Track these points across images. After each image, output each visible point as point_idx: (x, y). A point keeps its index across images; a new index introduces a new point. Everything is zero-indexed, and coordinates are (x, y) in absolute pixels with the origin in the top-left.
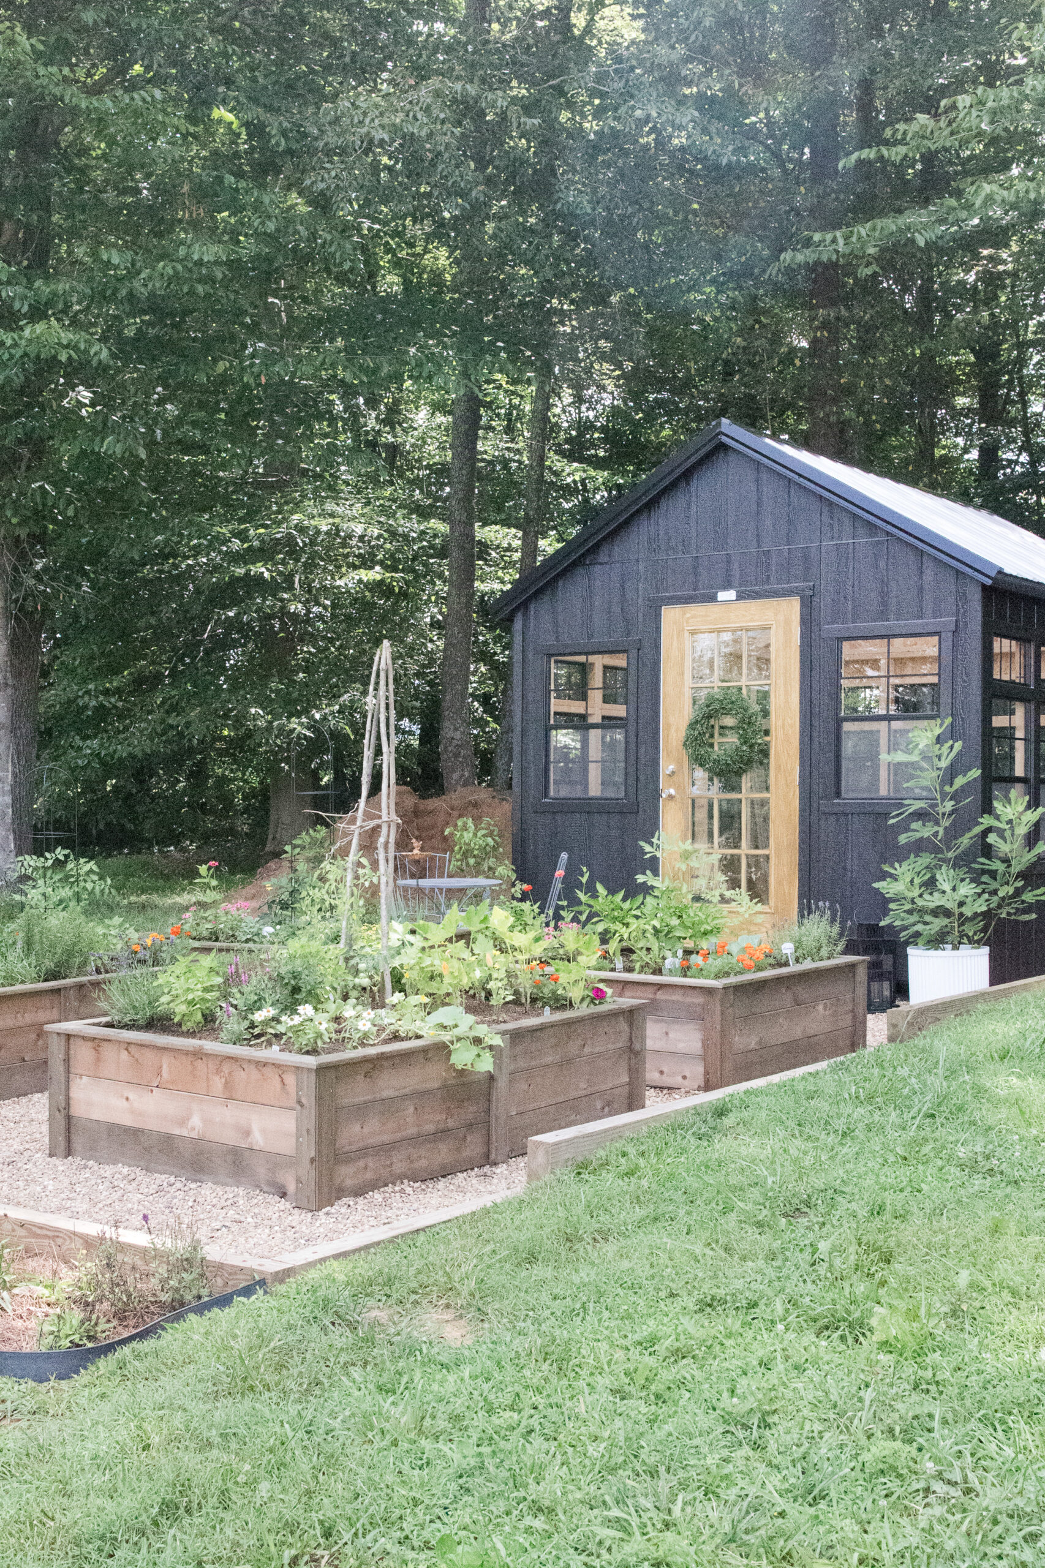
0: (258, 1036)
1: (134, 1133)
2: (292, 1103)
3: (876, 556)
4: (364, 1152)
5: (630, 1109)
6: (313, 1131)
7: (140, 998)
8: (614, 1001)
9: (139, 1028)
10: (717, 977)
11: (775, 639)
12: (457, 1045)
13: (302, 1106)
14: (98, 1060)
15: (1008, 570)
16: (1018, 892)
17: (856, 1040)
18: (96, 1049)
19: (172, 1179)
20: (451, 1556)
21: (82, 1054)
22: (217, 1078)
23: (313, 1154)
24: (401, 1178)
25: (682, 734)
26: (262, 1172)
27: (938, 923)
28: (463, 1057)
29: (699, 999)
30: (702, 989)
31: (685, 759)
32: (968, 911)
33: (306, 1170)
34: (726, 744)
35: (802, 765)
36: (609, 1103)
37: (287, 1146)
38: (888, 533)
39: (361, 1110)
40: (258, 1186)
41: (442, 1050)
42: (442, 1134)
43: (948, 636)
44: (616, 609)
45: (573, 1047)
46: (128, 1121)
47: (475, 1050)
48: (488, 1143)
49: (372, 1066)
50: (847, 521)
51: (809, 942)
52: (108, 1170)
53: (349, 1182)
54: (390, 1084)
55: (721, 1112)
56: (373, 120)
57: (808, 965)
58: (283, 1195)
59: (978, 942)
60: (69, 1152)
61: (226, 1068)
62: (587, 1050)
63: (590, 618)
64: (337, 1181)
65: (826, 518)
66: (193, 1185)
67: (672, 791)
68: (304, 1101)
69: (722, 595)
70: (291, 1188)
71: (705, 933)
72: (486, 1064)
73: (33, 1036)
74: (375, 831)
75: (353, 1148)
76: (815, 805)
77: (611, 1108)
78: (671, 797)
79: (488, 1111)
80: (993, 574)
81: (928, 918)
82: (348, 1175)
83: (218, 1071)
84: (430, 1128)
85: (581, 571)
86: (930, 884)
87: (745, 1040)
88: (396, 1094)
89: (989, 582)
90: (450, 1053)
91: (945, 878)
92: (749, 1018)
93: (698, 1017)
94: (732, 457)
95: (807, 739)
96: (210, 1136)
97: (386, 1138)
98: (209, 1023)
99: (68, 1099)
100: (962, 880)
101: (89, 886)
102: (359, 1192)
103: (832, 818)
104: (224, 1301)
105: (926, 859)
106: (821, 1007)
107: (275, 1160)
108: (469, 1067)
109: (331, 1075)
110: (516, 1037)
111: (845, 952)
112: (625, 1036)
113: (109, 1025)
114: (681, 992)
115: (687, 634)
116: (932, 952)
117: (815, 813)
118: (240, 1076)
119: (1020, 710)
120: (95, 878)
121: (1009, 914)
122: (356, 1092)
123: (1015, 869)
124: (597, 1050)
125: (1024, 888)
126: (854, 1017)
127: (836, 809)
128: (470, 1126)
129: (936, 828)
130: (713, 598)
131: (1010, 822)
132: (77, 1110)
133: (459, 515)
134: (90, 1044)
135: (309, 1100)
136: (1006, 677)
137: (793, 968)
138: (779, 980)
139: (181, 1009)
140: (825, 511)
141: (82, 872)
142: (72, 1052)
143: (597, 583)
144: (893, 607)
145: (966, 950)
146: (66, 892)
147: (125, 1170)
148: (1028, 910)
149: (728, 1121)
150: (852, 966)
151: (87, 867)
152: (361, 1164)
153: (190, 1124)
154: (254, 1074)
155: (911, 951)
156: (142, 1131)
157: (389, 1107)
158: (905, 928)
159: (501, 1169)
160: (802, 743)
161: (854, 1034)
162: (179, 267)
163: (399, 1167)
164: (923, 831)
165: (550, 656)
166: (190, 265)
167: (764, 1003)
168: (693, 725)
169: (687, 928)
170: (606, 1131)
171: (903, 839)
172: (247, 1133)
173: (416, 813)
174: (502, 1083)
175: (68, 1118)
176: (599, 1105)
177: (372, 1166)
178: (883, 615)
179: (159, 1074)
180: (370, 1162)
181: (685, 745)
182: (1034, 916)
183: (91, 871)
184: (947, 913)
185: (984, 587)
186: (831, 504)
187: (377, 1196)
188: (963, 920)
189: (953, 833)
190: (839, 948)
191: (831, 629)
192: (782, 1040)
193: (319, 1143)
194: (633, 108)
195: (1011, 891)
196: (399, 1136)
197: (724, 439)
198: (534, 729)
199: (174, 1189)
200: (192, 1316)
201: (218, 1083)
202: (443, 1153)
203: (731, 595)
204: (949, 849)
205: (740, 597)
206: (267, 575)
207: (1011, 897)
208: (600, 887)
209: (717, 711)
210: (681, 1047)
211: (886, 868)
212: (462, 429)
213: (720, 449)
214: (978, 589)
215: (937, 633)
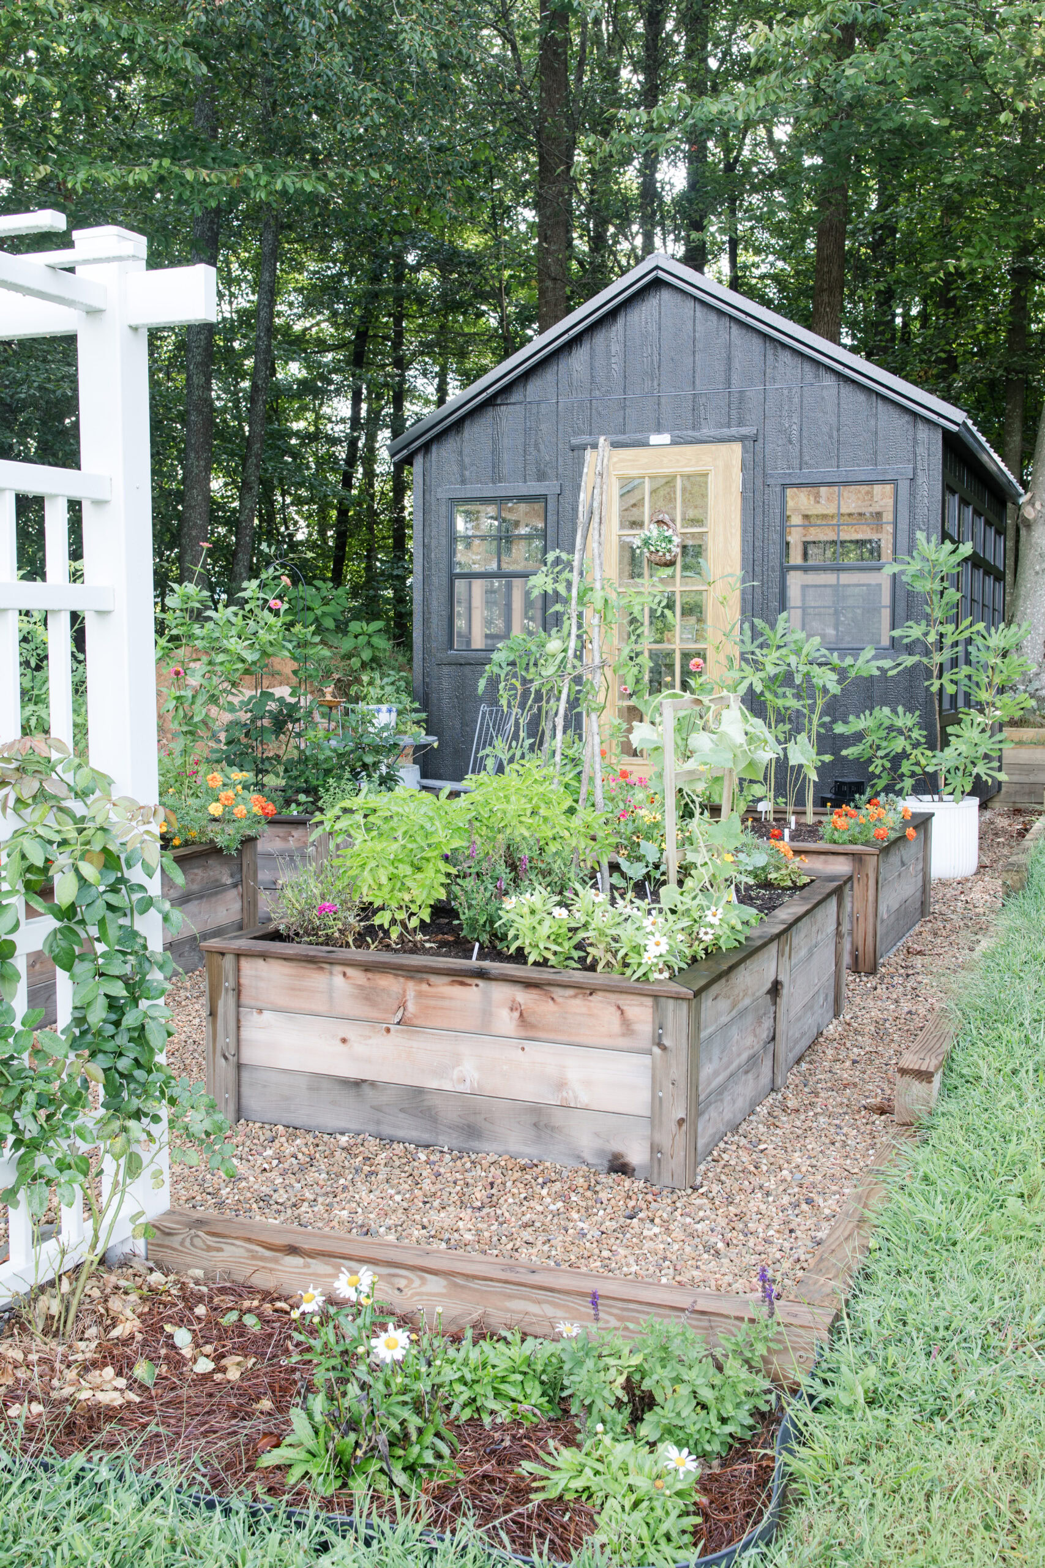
1: (355, 1087)
4: (710, 1099)
6: (681, 1082)
11: (714, 485)
13: (663, 1048)
22: (504, 1011)
23: (682, 1113)
26: (585, 1139)
30: (851, 855)
33: (667, 1134)
36: (826, 997)
38: (840, 376)
40: (578, 1157)
43: (904, 486)
44: (532, 451)
45: (813, 935)
48: (774, 1063)
50: (794, 362)
58: (623, 1168)
63: (501, 460)
68: (667, 1042)
69: (654, 439)
70: (638, 1159)
79: (775, 1025)
80: (960, 420)
84: (745, 1056)
85: (490, 413)
88: (729, 1018)
89: (953, 428)
92: (883, 885)
94: (669, 293)
95: (750, 589)
96: (489, 1090)
99: (238, 1041)
106: (911, 868)
112: (835, 916)
115: (613, 479)
124: (823, 936)
128: (765, 1047)
130: (643, 443)
135: (676, 1040)
142: (245, 980)
143: (510, 426)
144: (844, 453)
152: (707, 1115)
153: (456, 1075)
156: (371, 1084)
160: (744, 591)
165: (455, 501)
172: (561, 1085)
175: (238, 1067)
176: (822, 1001)
178: (832, 462)
179: (401, 1006)
185: (946, 433)
191: (776, 476)
192: (895, 907)
193: (689, 1098)
196: (728, 1072)
197: (661, 275)
198: (439, 580)
201: (505, 1020)
203: (665, 438)
205: (675, 441)
213: (657, 284)
214: (939, 436)
215: (894, 481)
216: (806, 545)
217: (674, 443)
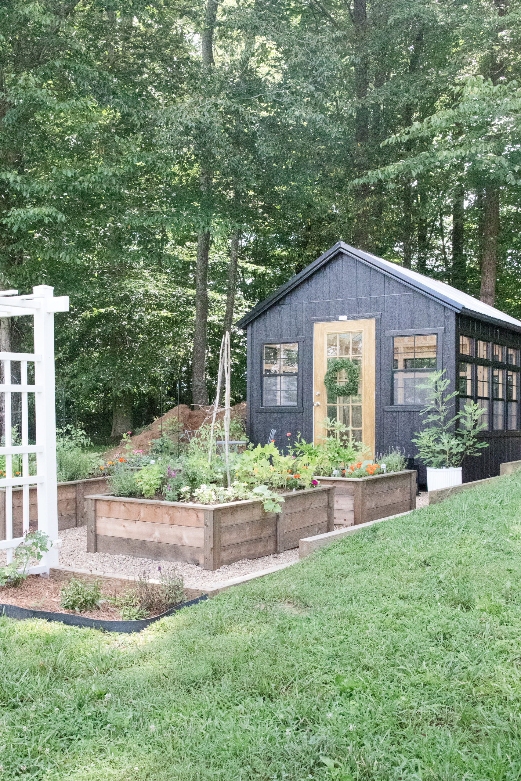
0: (183, 498)
1: (127, 541)
2: (203, 525)
3: (409, 301)
4: (231, 546)
5: (328, 531)
6: (212, 536)
7: (126, 484)
8: (321, 486)
9: (127, 496)
10: (358, 477)
11: (364, 337)
12: (266, 502)
13: (207, 526)
14: (110, 510)
15: (466, 307)
16: (475, 443)
17: (412, 506)
18: (109, 506)
19: (146, 560)
20: (343, 683)
21: (102, 508)
22: (166, 516)
23: (212, 546)
24: (243, 558)
25: (323, 378)
26: (188, 556)
27: (441, 457)
28: (269, 507)
29: (352, 487)
30: (353, 482)
31: (324, 389)
32: (454, 451)
33: (208, 553)
34: (342, 381)
35: (376, 390)
36: (320, 529)
37: (200, 544)
38: (414, 291)
39: (229, 528)
40: (186, 561)
41: (260, 504)
42: (259, 540)
43: (440, 336)
44: (293, 323)
45: (307, 504)
46: (125, 536)
47: (274, 504)
48: (276, 543)
49: (234, 509)
50: (396, 285)
51: (393, 463)
52: (116, 557)
53: (225, 559)
54: (241, 518)
55: (374, 530)
56: (186, 116)
57: (392, 473)
58: (198, 564)
59: (457, 465)
60: (96, 550)
61: (171, 512)
62: (312, 506)
63: (281, 328)
64: (221, 558)
65: (386, 285)
66: (156, 562)
67: (319, 403)
68: (208, 524)
69: (341, 318)
70: (202, 561)
71: (349, 460)
72: (278, 510)
73: (65, 505)
74: (223, 413)
75: (227, 544)
76: (382, 408)
77: (321, 531)
78: (318, 405)
79: (276, 531)
80: (461, 308)
81: (436, 455)
82: (225, 556)
83: (167, 513)
84: (254, 537)
85: (277, 308)
86: (438, 440)
87: (370, 504)
88: (243, 522)
89: (459, 312)
90: (263, 505)
91: (445, 438)
92: (371, 495)
93: (352, 494)
94: (345, 258)
95: (379, 380)
96: (163, 541)
97: (238, 541)
98: (159, 494)
99: (96, 527)
100: (452, 438)
101: (82, 441)
102: (229, 563)
103: (390, 414)
104: (196, 602)
105: (435, 430)
106: (399, 491)
107: (195, 550)
108: (271, 511)
109: (219, 513)
110: (287, 499)
111: (407, 468)
112: (326, 500)
113: (114, 495)
114: (344, 483)
115: (325, 335)
116: (438, 469)
117: (382, 411)
118: (178, 514)
119: (469, 367)
120: (84, 437)
121: (470, 453)
122: (227, 521)
123: (472, 434)
124: (317, 506)
125: (476, 442)
126: (411, 497)
127: (392, 410)
128: (269, 537)
129: (439, 417)
130: (336, 319)
131: (471, 414)
132: (99, 532)
133: (200, 286)
134: (106, 503)
135: (210, 523)
136: (464, 353)
137: (385, 475)
138: (382, 479)
139: (146, 488)
140: (386, 281)
141: (79, 435)
142: (98, 508)
143: (285, 313)
144: (416, 322)
145: (452, 469)
146: (72, 444)
147: (124, 557)
148: (478, 451)
149: (379, 532)
150: (410, 474)
151: (81, 433)
152: (230, 551)
153: (154, 536)
154: (184, 513)
155: (428, 469)
156: (131, 540)
157: (240, 527)
158: (425, 459)
159: (282, 555)
160: (376, 381)
161: (411, 502)
162: (97, 177)
163: (243, 553)
164: (432, 418)
165: (263, 344)
166: (102, 176)
167: (378, 488)
168: (328, 374)
169: (341, 457)
170: (329, 537)
171: (424, 422)
172: (181, 539)
173: (190, 416)
174: (281, 518)
175: (96, 536)
176: (317, 530)
177: (234, 552)
178: (412, 326)
179: (139, 515)
180: (234, 551)
181: (325, 382)
182: (481, 454)
183: (83, 434)
184: (444, 452)
185: (456, 313)
186: (389, 278)
187: (236, 565)
188: (451, 455)
189: (447, 419)
190: (405, 466)
191: (389, 333)
192: (385, 504)
193: (214, 542)
194: (294, 111)
195: (472, 443)
196: (243, 540)
197: (342, 250)
198: (257, 377)
199: (147, 564)
200: (185, 607)
201: (167, 519)
202: (260, 548)
203: (344, 317)
204: (444, 426)
205: (349, 319)
206: (115, 311)
207: (471, 446)
208: (303, 440)
209: (339, 368)
210: (343, 507)
211: (416, 434)
212: (202, 248)
213: (340, 254)
214: (454, 315)
215: (436, 334)
216: (405, 360)
217: (348, 319)
